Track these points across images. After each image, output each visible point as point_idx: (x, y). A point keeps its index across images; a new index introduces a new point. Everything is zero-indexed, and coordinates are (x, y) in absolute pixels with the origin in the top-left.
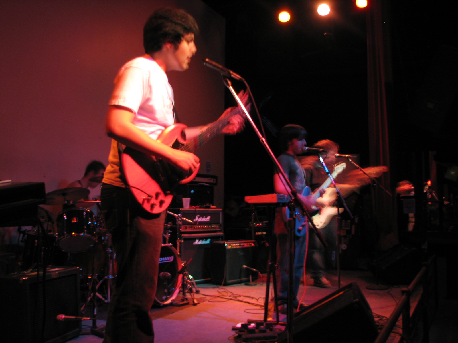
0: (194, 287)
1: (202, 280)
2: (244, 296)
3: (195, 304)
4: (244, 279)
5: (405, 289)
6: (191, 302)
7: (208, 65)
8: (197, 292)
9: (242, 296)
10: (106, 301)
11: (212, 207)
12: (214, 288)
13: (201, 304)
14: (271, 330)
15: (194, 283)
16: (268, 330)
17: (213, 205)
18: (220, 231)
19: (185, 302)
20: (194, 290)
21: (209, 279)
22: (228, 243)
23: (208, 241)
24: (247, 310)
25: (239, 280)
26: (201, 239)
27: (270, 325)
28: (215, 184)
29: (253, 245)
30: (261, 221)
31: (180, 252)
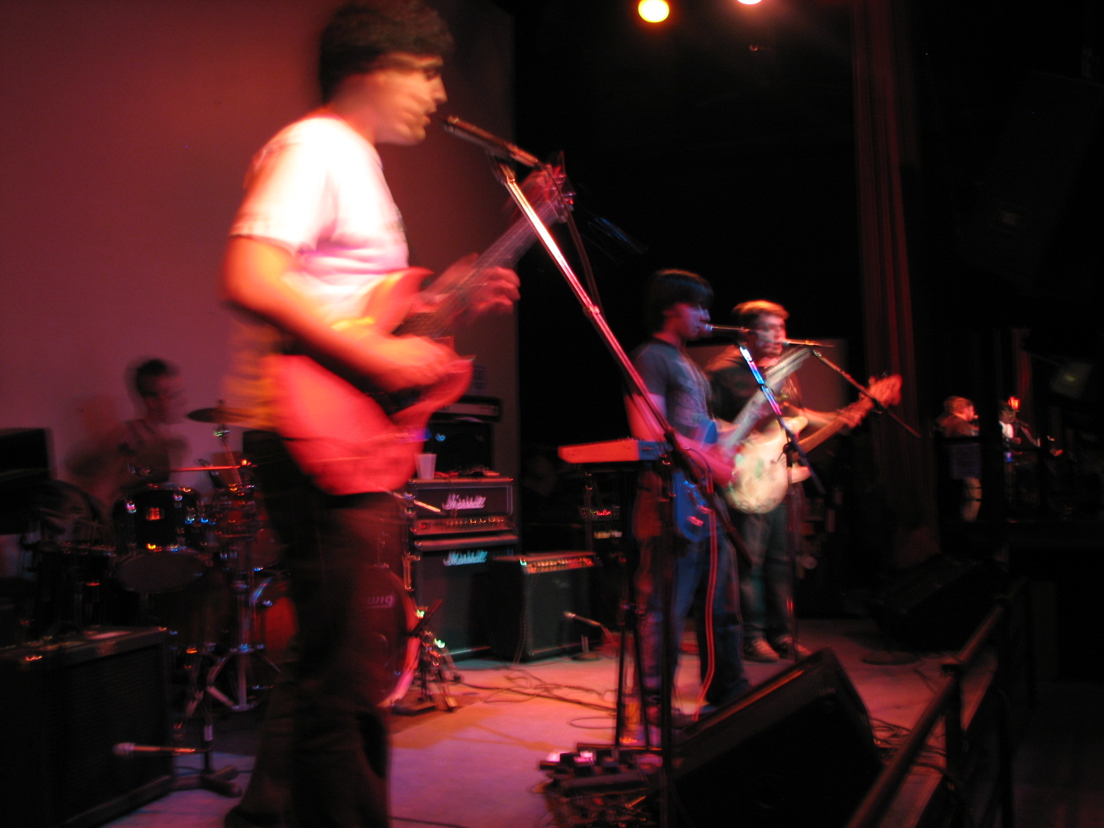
0: (450, 669)
1: (469, 651)
2: (570, 687)
3: (450, 710)
4: (566, 646)
5: (949, 660)
6: (442, 706)
7: (459, 133)
8: (457, 680)
9: (566, 687)
10: (237, 707)
11: (490, 474)
12: (497, 669)
13: (468, 707)
14: (631, 766)
15: (451, 659)
16: (623, 768)
17: (491, 469)
18: (509, 532)
19: (428, 704)
20: (448, 675)
21: (485, 648)
22: (530, 559)
23: (480, 558)
24: (574, 720)
25: (555, 648)
26: (463, 551)
27: (627, 756)
28: (496, 419)
29: (589, 563)
30: (607, 504)
31: (413, 585)
